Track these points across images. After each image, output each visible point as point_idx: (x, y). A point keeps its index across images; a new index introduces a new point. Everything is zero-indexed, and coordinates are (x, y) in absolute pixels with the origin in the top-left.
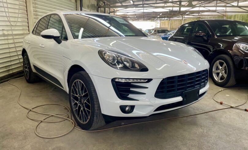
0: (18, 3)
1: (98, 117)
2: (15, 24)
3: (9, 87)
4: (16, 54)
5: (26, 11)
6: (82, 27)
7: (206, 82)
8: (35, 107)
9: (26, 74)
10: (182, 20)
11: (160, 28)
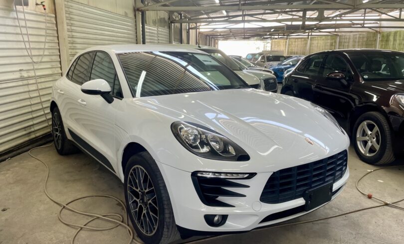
0: (44, 34)
1: (170, 229)
2: (39, 60)
3: (30, 163)
4: (41, 107)
5: (56, 38)
6: (144, 70)
7: (344, 169)
8: (70, 201)
9: (57, 141)
10: (308, 38)
11: (271, 51)
